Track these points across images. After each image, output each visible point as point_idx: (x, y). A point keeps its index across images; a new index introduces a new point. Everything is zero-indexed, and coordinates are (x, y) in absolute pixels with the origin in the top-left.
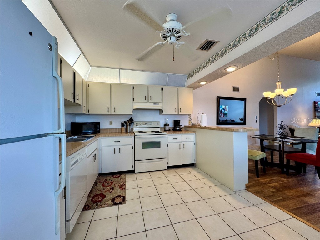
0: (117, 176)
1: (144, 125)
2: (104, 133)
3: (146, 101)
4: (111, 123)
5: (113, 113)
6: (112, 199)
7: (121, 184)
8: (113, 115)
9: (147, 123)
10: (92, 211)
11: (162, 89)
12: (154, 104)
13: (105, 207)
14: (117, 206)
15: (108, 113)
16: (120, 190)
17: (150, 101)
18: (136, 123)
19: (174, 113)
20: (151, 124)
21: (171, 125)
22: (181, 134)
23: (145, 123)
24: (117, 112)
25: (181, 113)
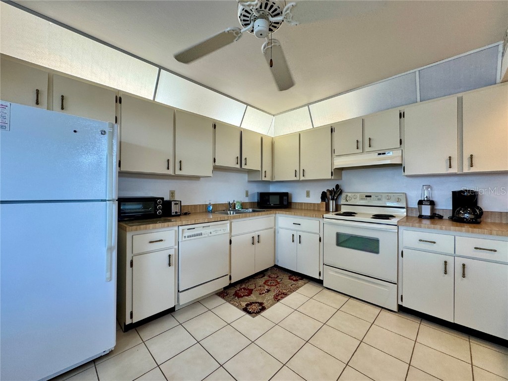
0: (294, 279)
1: (362, 199)
2: (298, 209)
3: (360, 150)
4: (308, 195)
5: (302, 178)
6: (251, 302)
7: (285, 291)
8: (303, 181)
9: (370, 196)
10: (224, 301)
11: (402, 115)
12: (379, 154)
13: (235, 305)
14: (244, 313)
15: (295, 179)
16: (273, 297)
17: (367, 149)
18: (347, 196)
19: (444, 170)
20: (379, 199)
21: (445, 204)
22: (455, 233)
23: (366, 196)
24: (307, 177)
25: (473, 170)
